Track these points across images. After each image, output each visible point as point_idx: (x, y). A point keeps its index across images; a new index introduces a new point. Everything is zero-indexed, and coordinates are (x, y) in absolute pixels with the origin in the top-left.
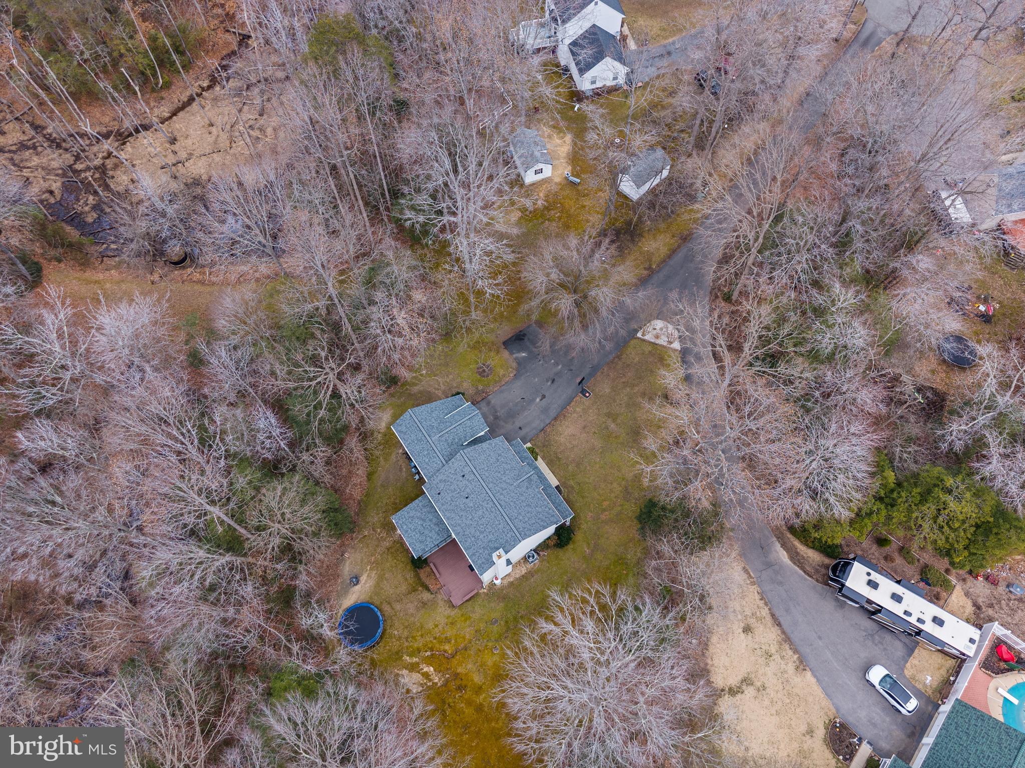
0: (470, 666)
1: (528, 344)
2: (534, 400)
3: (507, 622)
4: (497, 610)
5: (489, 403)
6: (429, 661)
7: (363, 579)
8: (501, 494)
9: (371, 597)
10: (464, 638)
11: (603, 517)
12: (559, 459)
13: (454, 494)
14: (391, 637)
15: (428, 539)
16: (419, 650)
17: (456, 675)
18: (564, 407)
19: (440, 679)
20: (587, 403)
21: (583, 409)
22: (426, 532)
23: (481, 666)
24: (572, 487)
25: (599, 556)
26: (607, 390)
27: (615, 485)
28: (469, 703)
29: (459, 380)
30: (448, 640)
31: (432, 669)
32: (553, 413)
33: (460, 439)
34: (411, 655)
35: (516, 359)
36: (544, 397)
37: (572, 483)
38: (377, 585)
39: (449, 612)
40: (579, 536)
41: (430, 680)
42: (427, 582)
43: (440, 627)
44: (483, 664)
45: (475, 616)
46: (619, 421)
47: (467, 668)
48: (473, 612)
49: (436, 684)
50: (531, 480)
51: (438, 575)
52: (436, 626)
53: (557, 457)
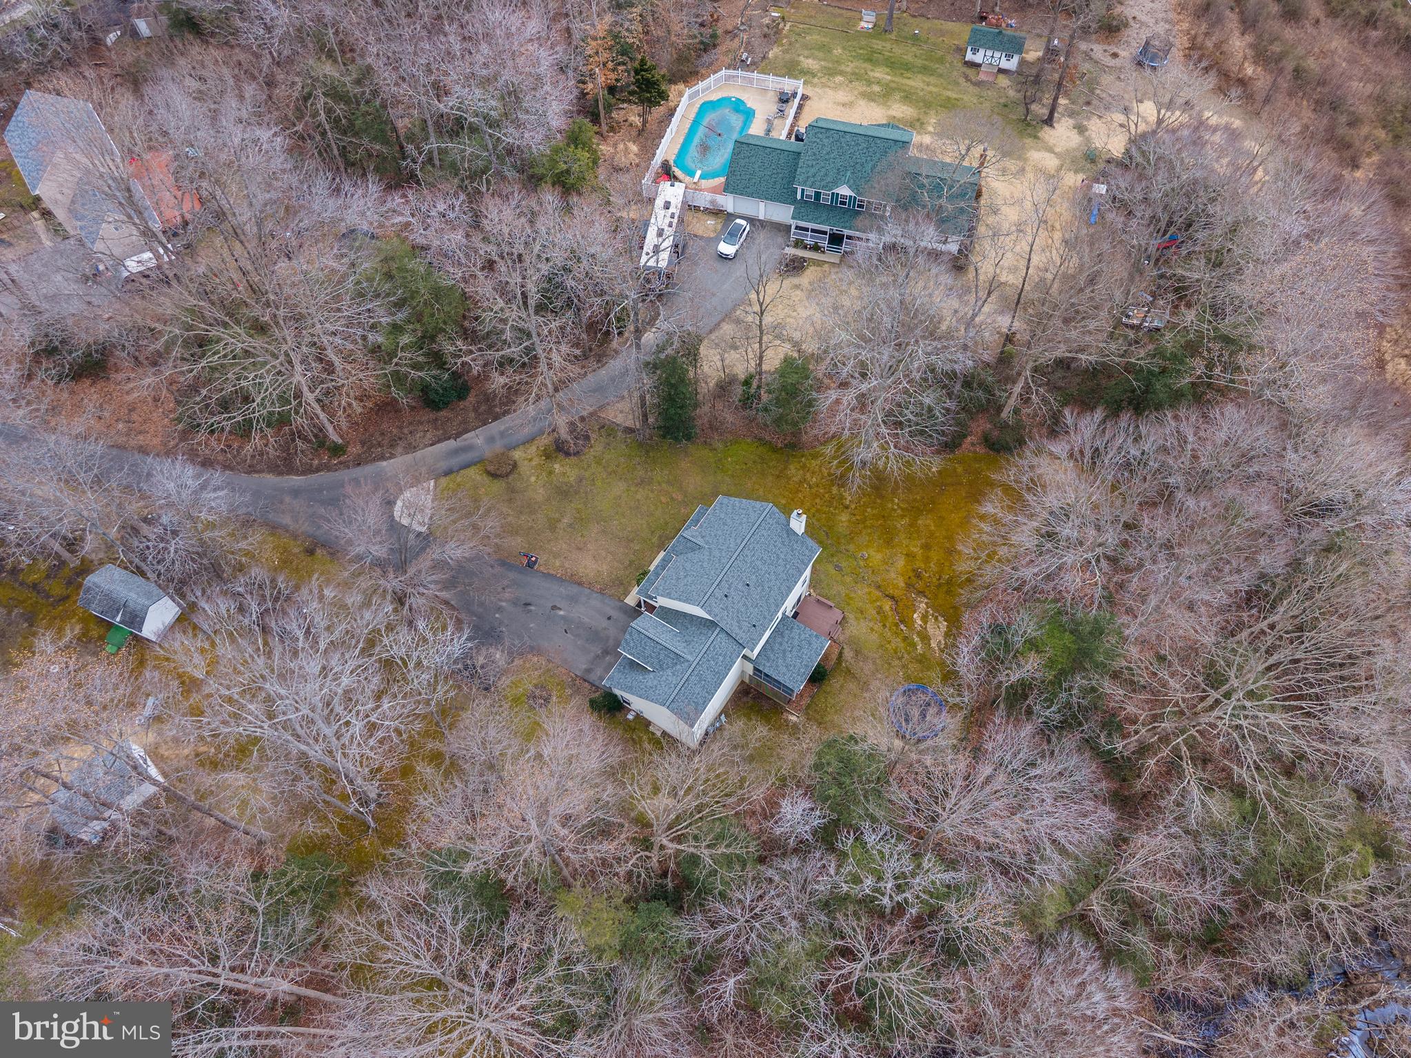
2: (563, 617)
3: (833, 556)
4: (826, 569)
5: (588, 671)
6: (906, 620)
10: (870, 593)
11: (680, 498)
12: (631, 562)
13: (748, 604)
15: (803, 637)
16: (905, 639)
17: (909, 586)
18: (561, 580)
19: (921, 602)
21: (555, 557)
22: (796, 643)
23: (886, 564)
24: (660, 537)
26: (519, 539)
27: (638, 496)
28: (927, 559)
30: (880, 610)
31: (915, 616)
32: (575, 589)
34: (914, 645)
36: (554, 608)
37: (655, 540)
39: (851, 620)
41: (927, 612)
42: (834, 657)
43: (871, 624)
44: (885, 562)
45: (842, 590)
46: (557, 515)
47: (896, 577)
48: (840, 594)
49: (926, 604)
52: (872, 629)
53: (630, 565)
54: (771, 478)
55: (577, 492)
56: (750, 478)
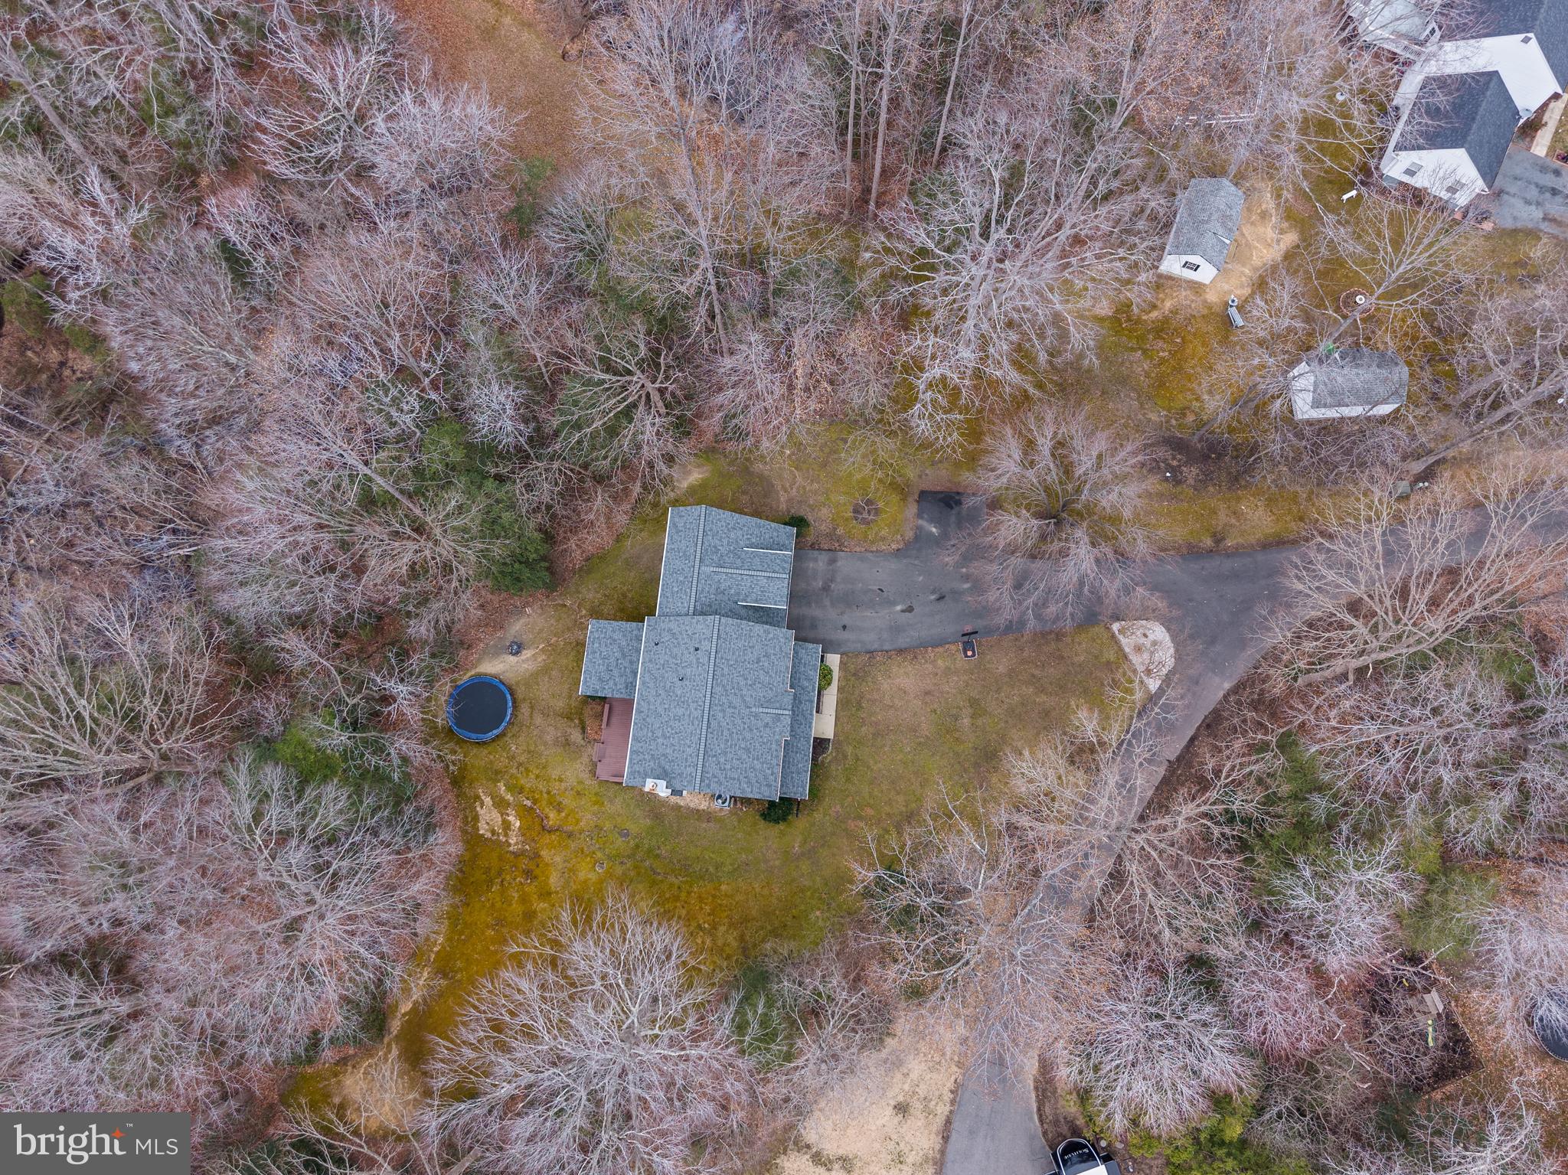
0: (558, 859)
1: (953, 519)
2: (894, 603)
3: (637, 846)
4: (638, 824)
5: (833, 561)
6: (525, 812)
7: (527, 654)
8: (723, 711)
9: (518, 683)
10: (578, 821)
11: (851, 825)
12: (859, 707)
13: (671, 661)
14: (504, 749)
15: (611, 683)
16: (521, 791)
17: (537, 856)
18: (924, 646)
19: (516, 844)
20: (959, 664)
21: (948, 668)
22: (616, 673)
23: (570, 870)
24: (845, 757)
25: (805, 866)
26: (1002, 669)
27: (901, 799)
28: (524, 899)
29: (822, 499)
30: (559, 807)
31: (518, 824)
32: (902, 641)
33: (738, 594)
34: (509, 788)
35: (919, 528)
36: (910, 609)
37: (849, 750)
38: (535, 676)
39: (585, 775)
40: (800, 824)
41: (506, 835)
42: (588, 721)
43: (564, 785)
44: (573, 871)
45: (609, 808)
46: (979, 722)
47: (554, 857)
48: (611, 801)
49: (509, 845)
50: (779, 720)
51: (604, 726)
52: (561, 780)
53: (859, 703)
54: (754, 912)
55: (977, 765)
56: (779, 899)
